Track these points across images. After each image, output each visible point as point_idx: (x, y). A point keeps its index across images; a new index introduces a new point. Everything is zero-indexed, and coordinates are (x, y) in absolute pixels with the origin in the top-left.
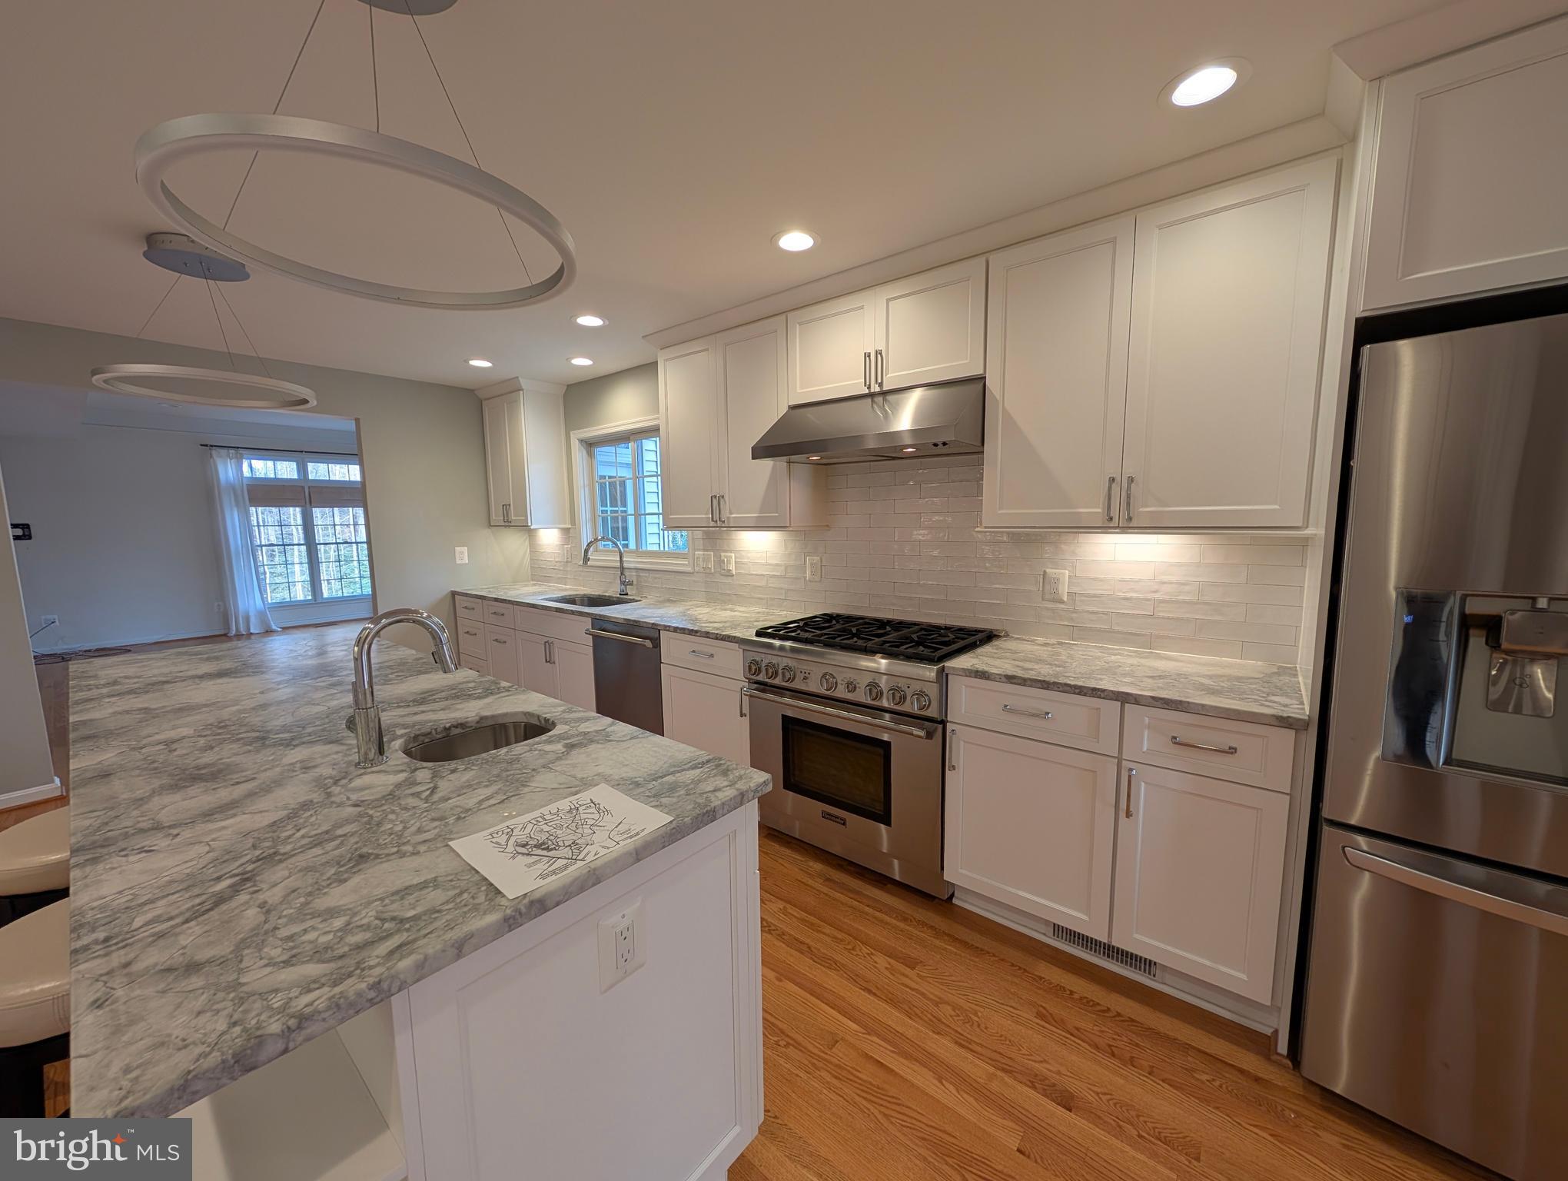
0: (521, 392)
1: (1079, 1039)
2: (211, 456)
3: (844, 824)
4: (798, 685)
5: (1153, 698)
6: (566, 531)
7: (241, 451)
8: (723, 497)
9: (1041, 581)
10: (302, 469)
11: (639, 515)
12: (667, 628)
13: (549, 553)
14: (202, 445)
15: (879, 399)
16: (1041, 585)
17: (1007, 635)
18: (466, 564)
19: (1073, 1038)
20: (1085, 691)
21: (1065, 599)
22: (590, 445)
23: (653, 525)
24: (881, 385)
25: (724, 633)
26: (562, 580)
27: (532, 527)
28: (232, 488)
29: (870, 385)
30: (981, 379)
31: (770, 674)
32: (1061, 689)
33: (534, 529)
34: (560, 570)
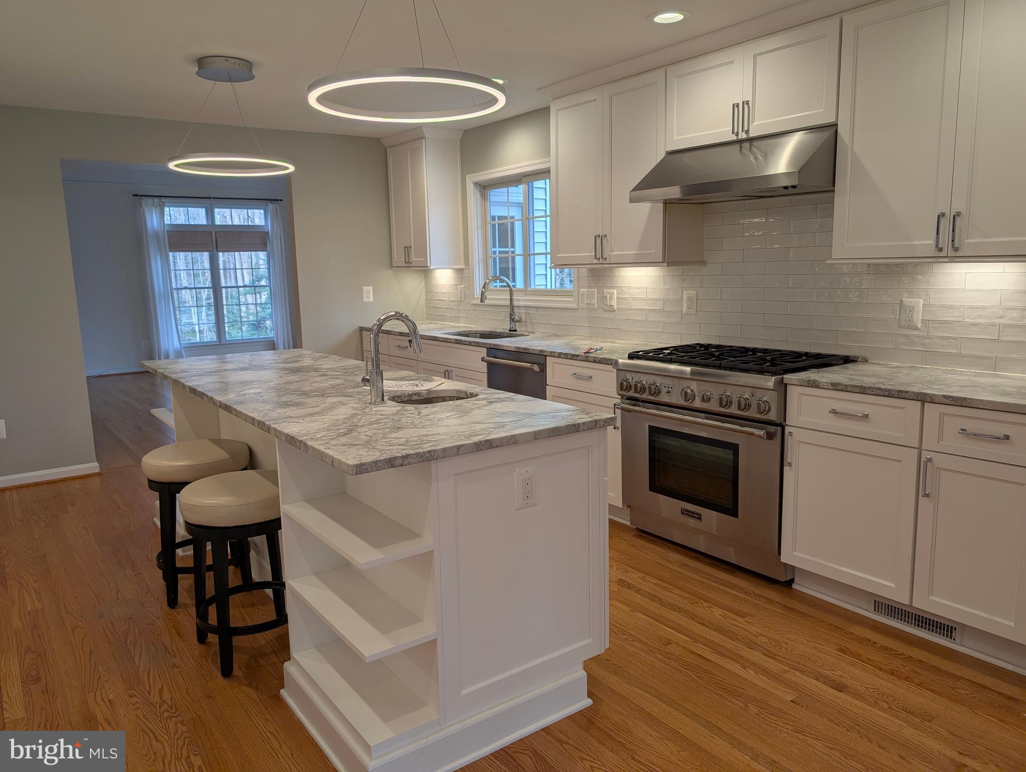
0: (424, 140)
1: (867, 664)
2: (141, 206)
3: (699, 519)
4: (664, 398)
5: (944, 396)
6: (459, 271)
7: (163, 200)
8: (605, 236)
9: (898, 309)
10: (210, 215)
11: (528, 255)
12: (553, 354)
13: (443, 293)
14: (134, 195)
15: (747, 145)
16: (898, 312)
17: (865, 361)
18: (371, 302)
19: (863, 663)
20: (893, 393)
21: (919, 326)
22: (484, 188)
23: (541, 264)
24: (747, 132)
25: (601, 357)
26: (456, 319)
27: (431, 268)
28: (156, 234)
29: (738, 132)
30: (834, 126)
31: (639, 390)
32: (874, 392)
33: (432, 269)
34: (454, 309)
